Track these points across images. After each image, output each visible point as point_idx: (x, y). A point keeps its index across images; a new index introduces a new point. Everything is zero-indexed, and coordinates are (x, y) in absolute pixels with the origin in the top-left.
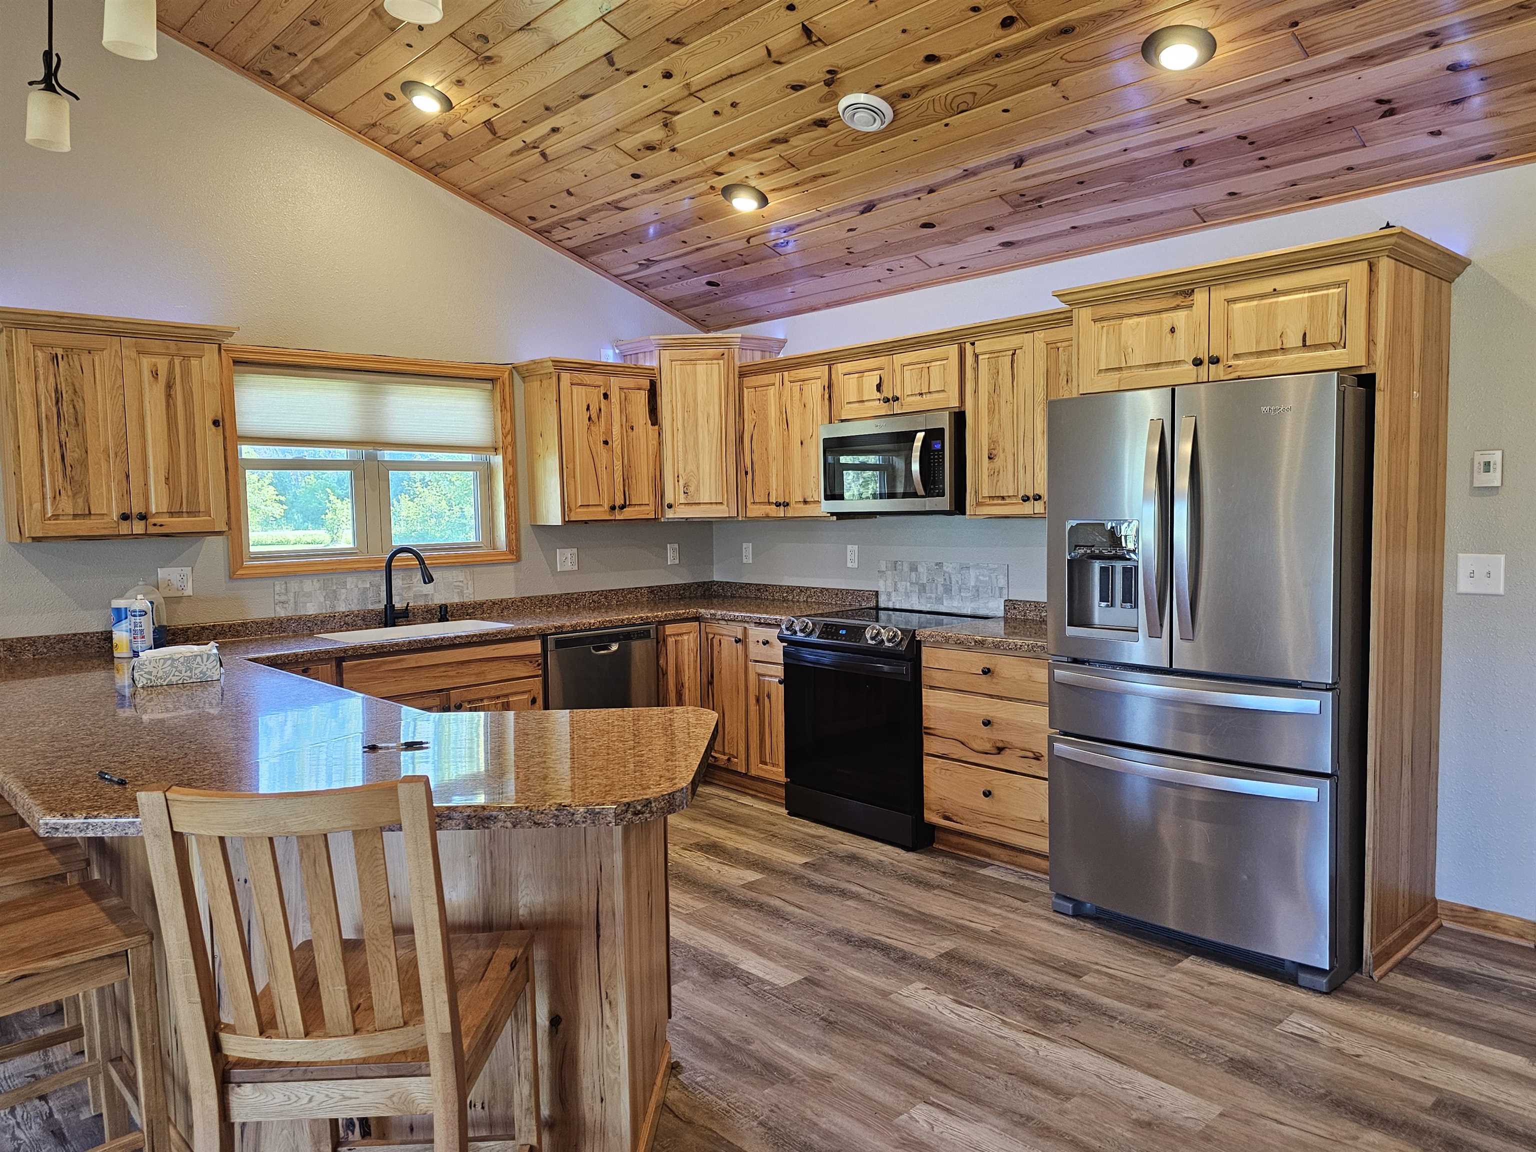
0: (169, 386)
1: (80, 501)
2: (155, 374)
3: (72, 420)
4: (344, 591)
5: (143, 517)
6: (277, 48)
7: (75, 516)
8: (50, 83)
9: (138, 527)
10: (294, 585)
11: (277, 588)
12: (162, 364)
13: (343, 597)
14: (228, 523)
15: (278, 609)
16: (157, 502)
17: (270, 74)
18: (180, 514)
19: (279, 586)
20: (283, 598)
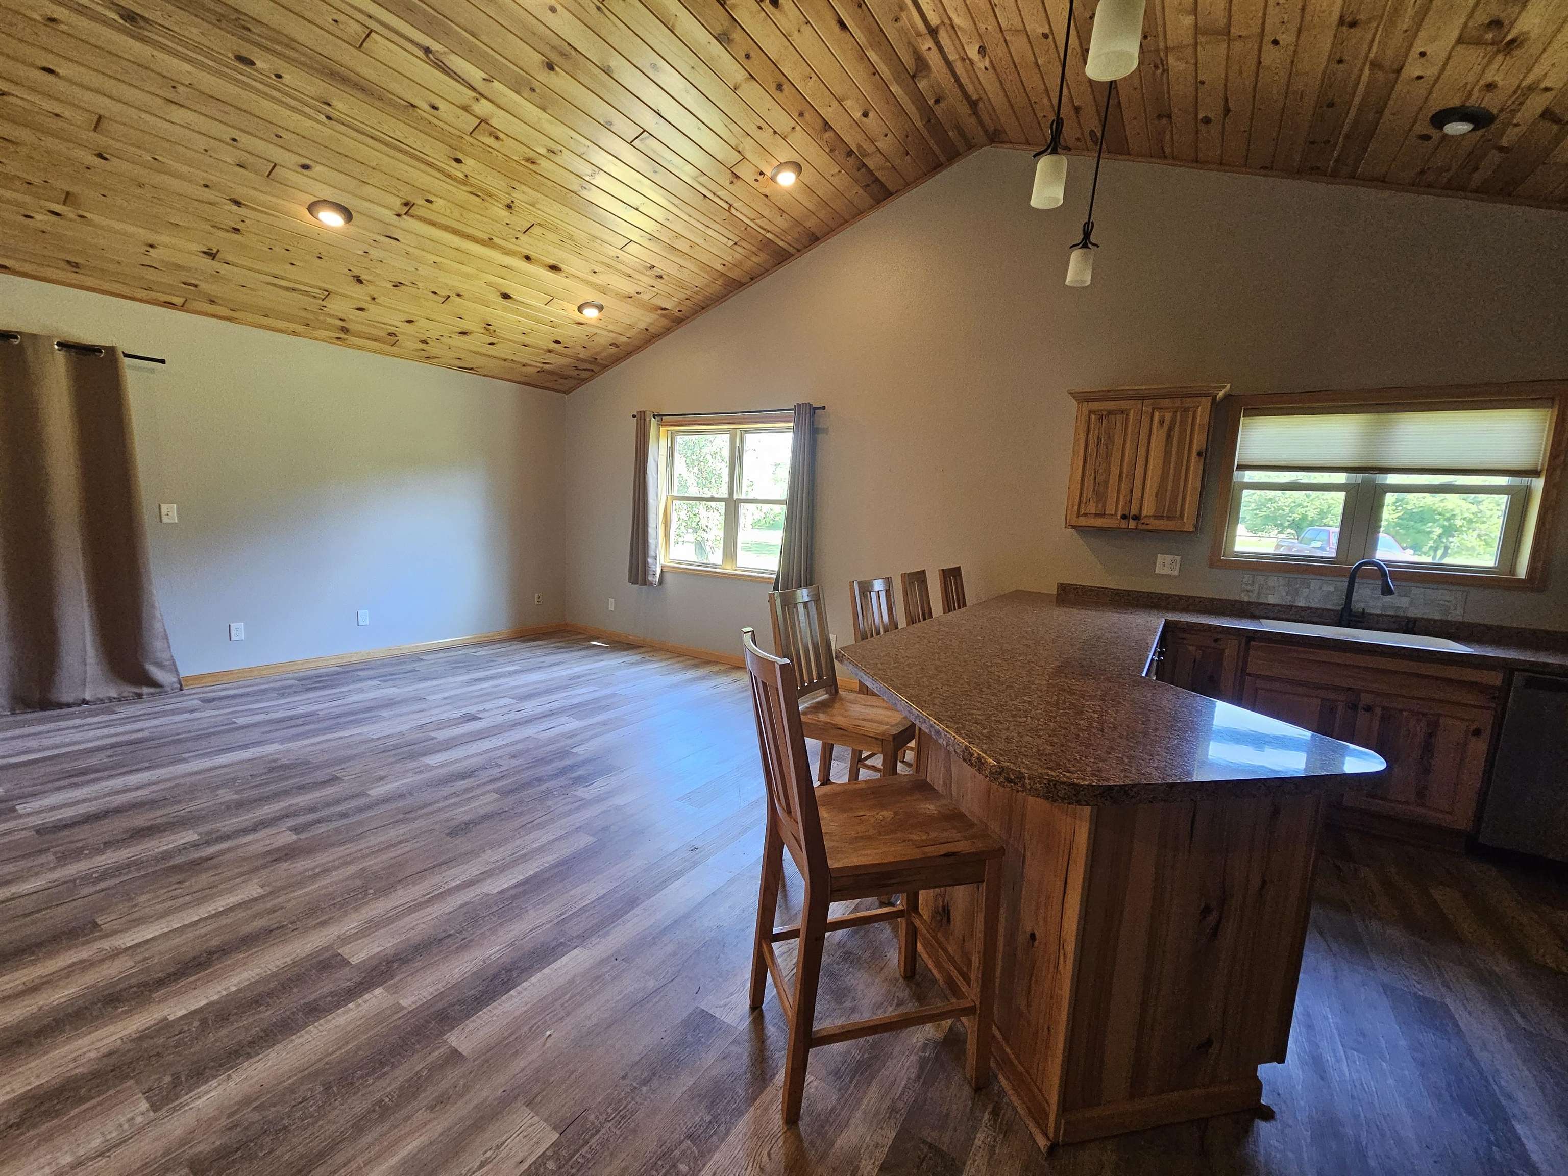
0: (1171, 429)
1: (1100, 505)
2: (1162, 422)
3: (1104, 456)
4: (1307, 590)
5: (1136, 518)
6: (1312, 143)
7: (1096, 515)
8: (1085, 242)
9: (1132, 524)
10: (1260, 579)
11: (1245, 580)
12: (1168, 416)
13: (1305, 595)
14: (1196, 526)
15: (1243, 595)
16: (1148, 509)
17: (1318, 168)
18: (1162, 517)
19: (1247, 578)
20: (1249, 588)
